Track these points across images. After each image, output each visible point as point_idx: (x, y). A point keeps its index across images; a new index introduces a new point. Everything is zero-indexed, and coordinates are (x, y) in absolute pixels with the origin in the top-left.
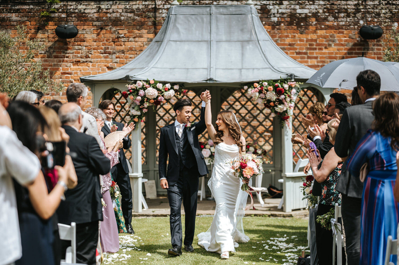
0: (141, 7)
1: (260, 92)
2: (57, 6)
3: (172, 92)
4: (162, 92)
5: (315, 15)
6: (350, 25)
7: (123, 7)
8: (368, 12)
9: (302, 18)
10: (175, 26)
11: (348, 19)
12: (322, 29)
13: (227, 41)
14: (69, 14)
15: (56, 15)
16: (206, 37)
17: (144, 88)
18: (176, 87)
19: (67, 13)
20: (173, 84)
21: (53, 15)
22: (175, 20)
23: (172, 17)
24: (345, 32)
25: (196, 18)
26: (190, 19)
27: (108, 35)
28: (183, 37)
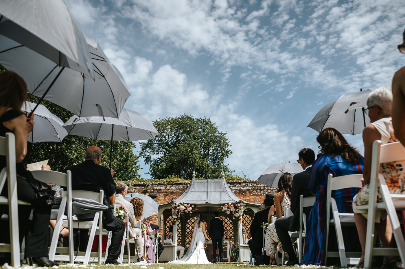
0: (182, 187)
1: (228, 208)
2: (150, 187)
3: (191, 208)
4: (187, 208)
5: (248, 190)
6: (262, 194)
7: (175, 187)
8: (269, 189)
9: (243, 191)
10: (193, 186)
11: (261, 192)
12: (251, 196)
13: (214, 192)
14: (154, 190)
15: (150, 190)
16: (206, 190)
17: (179, 206)
18: (193, 206)
19: (153, 189)
20: (191, 205)
21: (149, 190)
22: (194, 184)
23: (193, 183)
24: (260, 197)
25: (202, 184)
26: (199, 184)
27: (169, 198)
28: (196, 190)
